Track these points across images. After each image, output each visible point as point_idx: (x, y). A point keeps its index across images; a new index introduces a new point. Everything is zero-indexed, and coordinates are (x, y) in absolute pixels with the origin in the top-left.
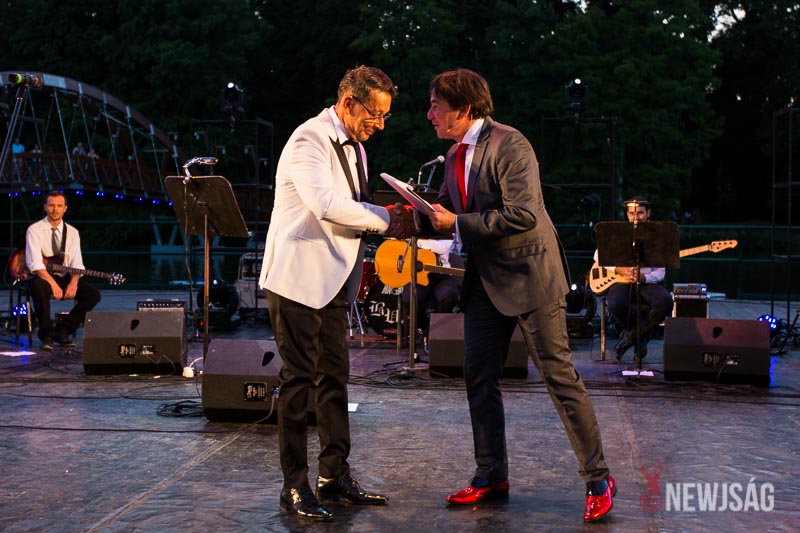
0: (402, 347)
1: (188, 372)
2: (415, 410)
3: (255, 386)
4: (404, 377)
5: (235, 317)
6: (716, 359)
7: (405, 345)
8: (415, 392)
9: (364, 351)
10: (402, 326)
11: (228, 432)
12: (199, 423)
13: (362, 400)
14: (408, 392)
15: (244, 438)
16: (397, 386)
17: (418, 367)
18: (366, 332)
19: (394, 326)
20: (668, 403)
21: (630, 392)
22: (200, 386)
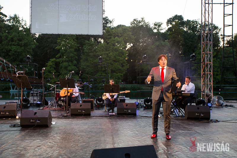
0: (65, 110)
1: (17, 117)
2: (67, 123)
3: (33, 120)
4: (65, 116)
5: (29, 105)
6: (127, 111)
7: (66, 110)
8: (68, 119)
9: (57, 111)
10: (65, 106)
11: (26, 130)
12: (19, 128)
13: (56, 122)
14: (66, 119)
15: (30, 131)
16: (64, 118)
17: (68, 114)
18: (58, 107)
19: (63, 106)
20: (118, 119)
21: (111, 118)
22: (20, 120)
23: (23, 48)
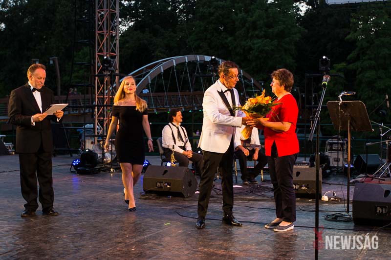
23: (275, 42)
